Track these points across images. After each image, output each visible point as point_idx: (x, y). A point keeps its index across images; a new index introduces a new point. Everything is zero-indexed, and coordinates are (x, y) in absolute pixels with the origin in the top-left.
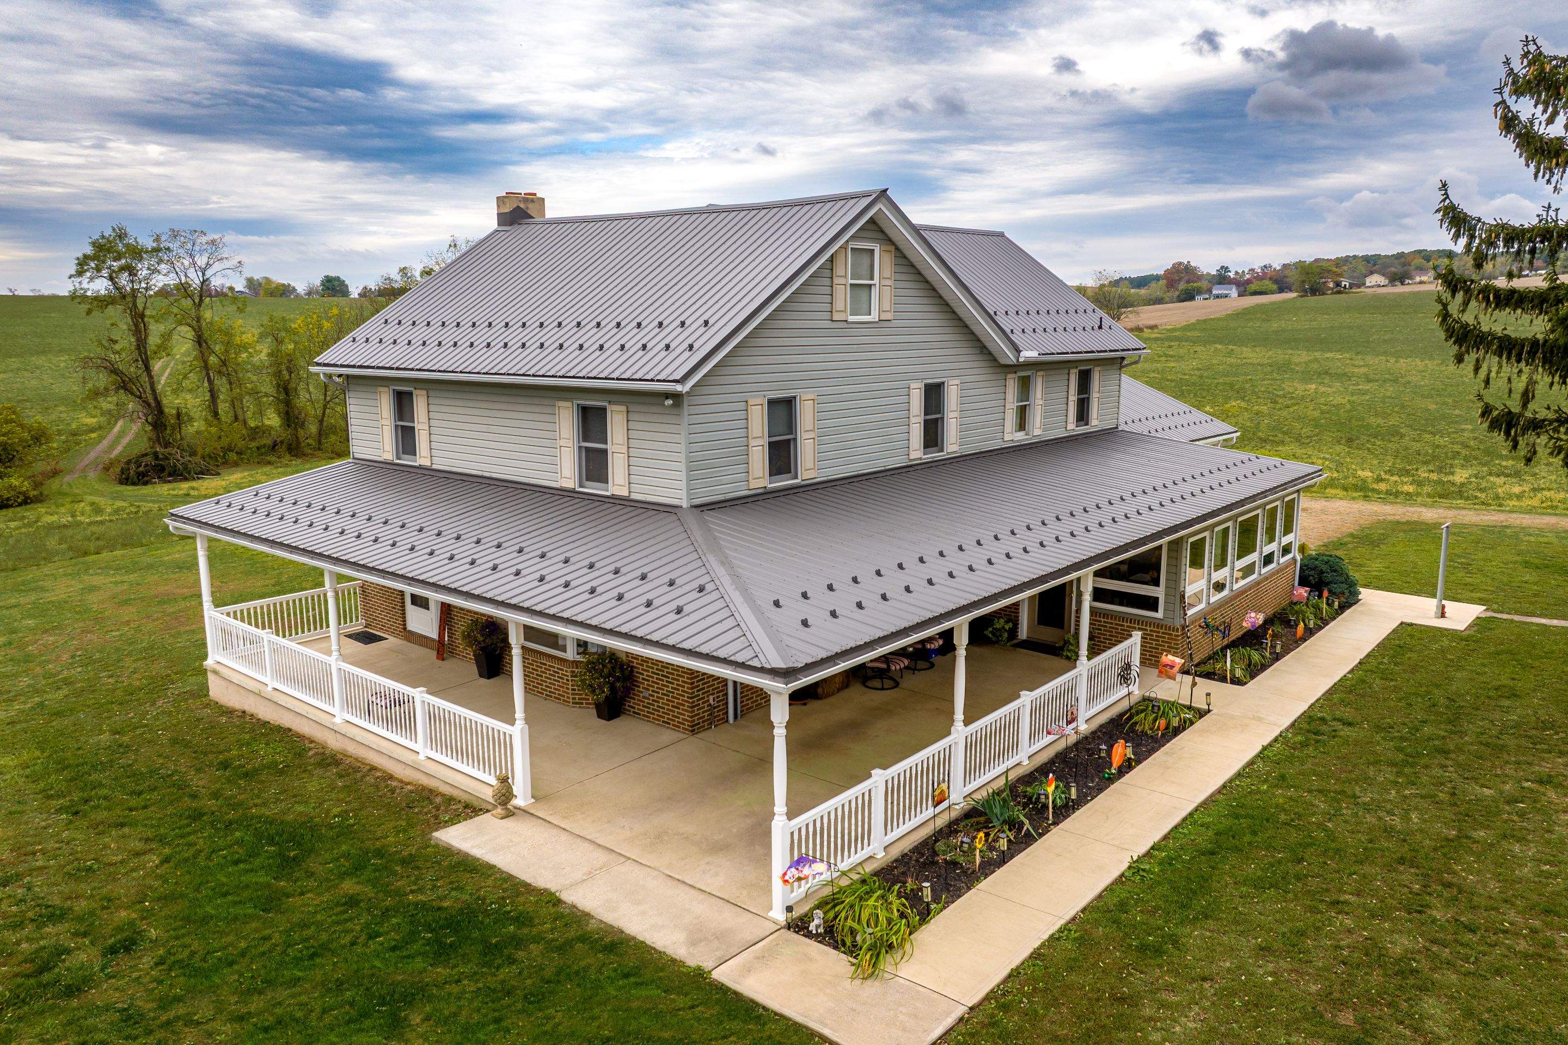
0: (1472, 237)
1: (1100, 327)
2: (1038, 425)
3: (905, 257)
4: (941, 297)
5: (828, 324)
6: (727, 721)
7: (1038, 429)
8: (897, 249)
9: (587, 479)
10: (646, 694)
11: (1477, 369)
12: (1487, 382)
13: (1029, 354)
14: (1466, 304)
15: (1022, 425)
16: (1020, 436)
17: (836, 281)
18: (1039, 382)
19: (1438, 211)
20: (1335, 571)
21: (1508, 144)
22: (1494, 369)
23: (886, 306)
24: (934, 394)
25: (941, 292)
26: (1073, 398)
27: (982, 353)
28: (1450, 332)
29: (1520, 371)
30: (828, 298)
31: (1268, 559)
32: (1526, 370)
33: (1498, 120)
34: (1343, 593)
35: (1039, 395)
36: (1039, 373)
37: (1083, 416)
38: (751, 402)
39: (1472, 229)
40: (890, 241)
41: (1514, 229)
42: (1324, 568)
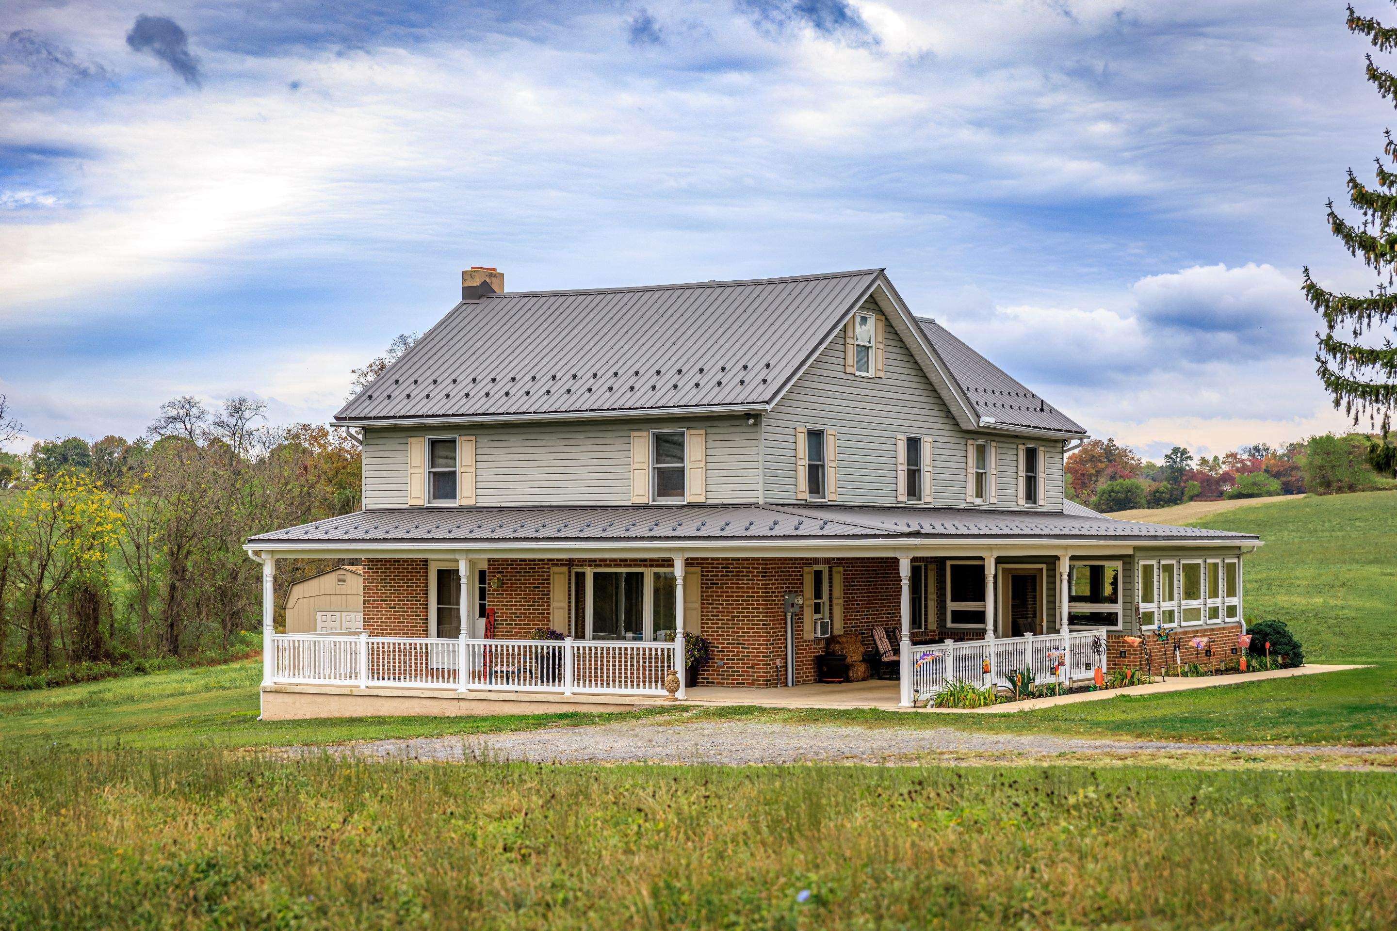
0: (1327, 306)
1: (1042, 410)
2: (993, 494)
3: (892, 326)
4: (917, 363)
5: (842, 375)
6: (787, 685)
7: (993, 497)
8: (886, 319)
9: (659, 495)
10: (721, 663)
11: (1349, 410)
12: (1356, 419)
13: (987, 420)
14: (1343, 362)
15: (979, 494)
16: (978, 501)
17: (849, 341)
18: (993, 450)
19: (1303, 288)
20: (1279, 633)
21: (1339, 241)
22: (1361, 409)
23: (880, 367)
24: (913, 444)
25: (917, 358)
26: (1022, 474)
27: (947, 417)
28: (1328, 384)
29: (1379, 410)
30: (842, 355)
31: (1214, 613)
32: (1383, 409)
33: (1331, 226)
34: (1288, 655)
35: (993, 465)
36: (994, 444)
37: (1031, 496)
38: (798, 430)
39: (1327, 301)
40: (882, 312)
41: (1354, 300)
42: (1268, 630)
